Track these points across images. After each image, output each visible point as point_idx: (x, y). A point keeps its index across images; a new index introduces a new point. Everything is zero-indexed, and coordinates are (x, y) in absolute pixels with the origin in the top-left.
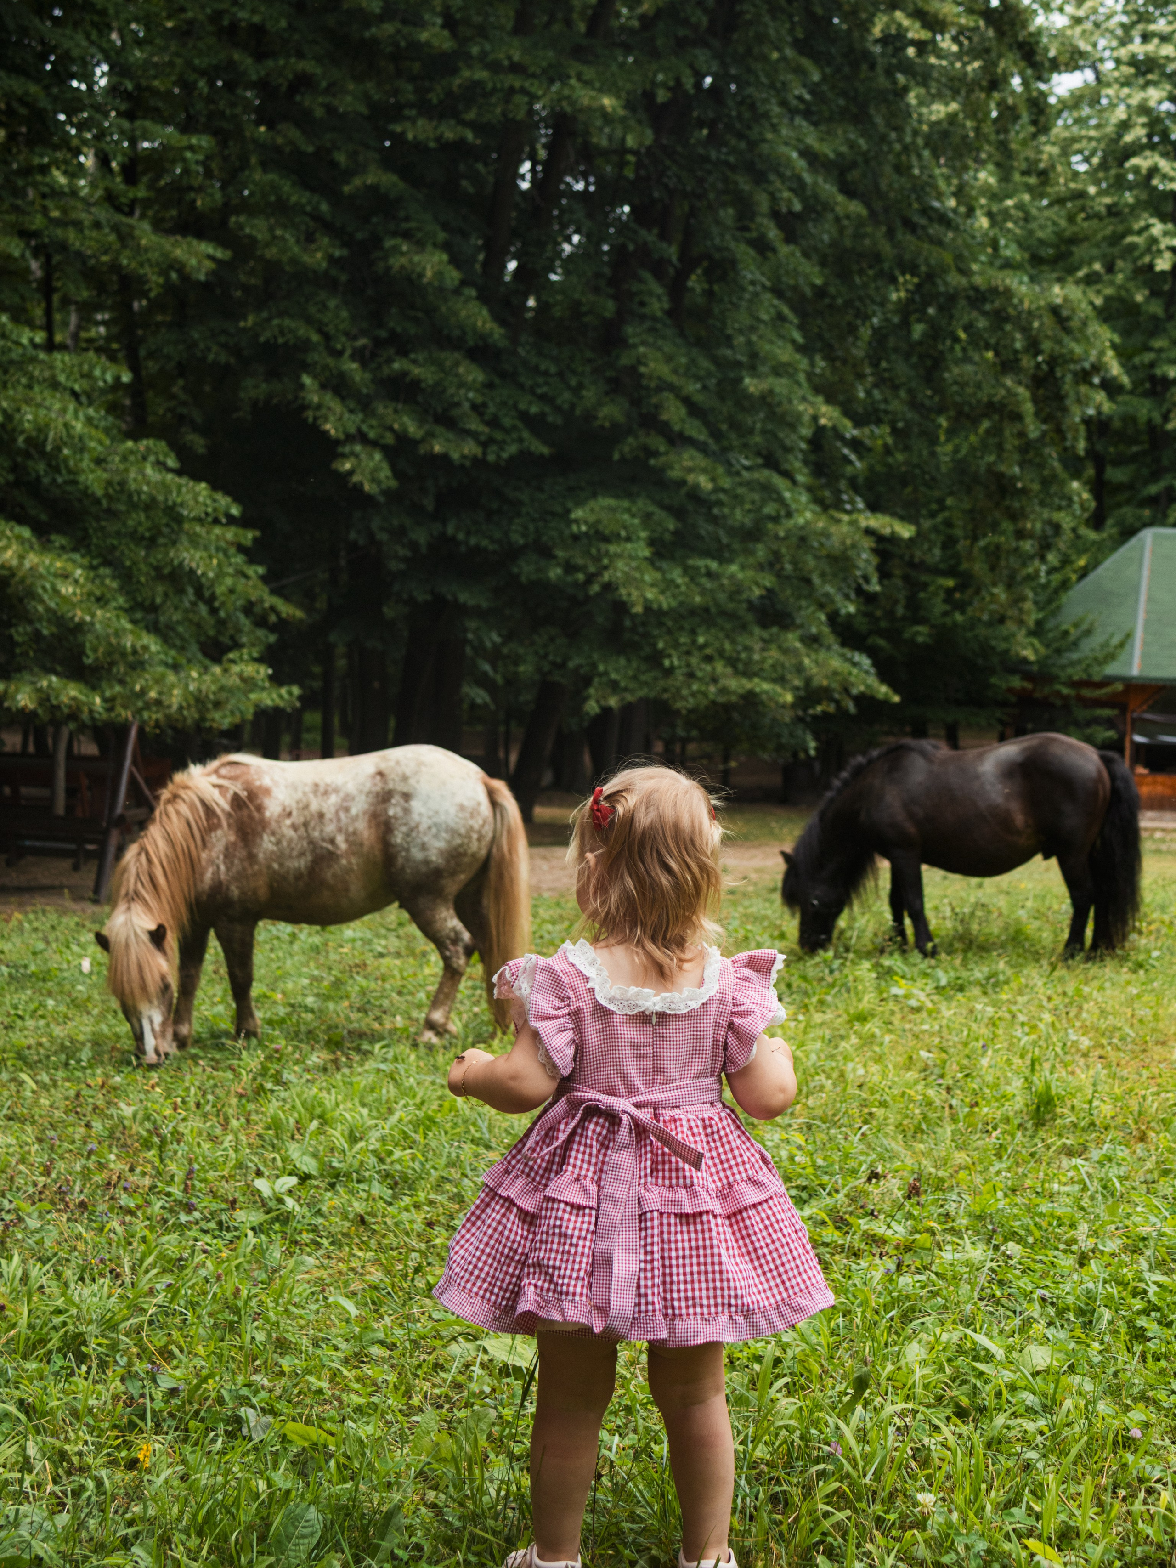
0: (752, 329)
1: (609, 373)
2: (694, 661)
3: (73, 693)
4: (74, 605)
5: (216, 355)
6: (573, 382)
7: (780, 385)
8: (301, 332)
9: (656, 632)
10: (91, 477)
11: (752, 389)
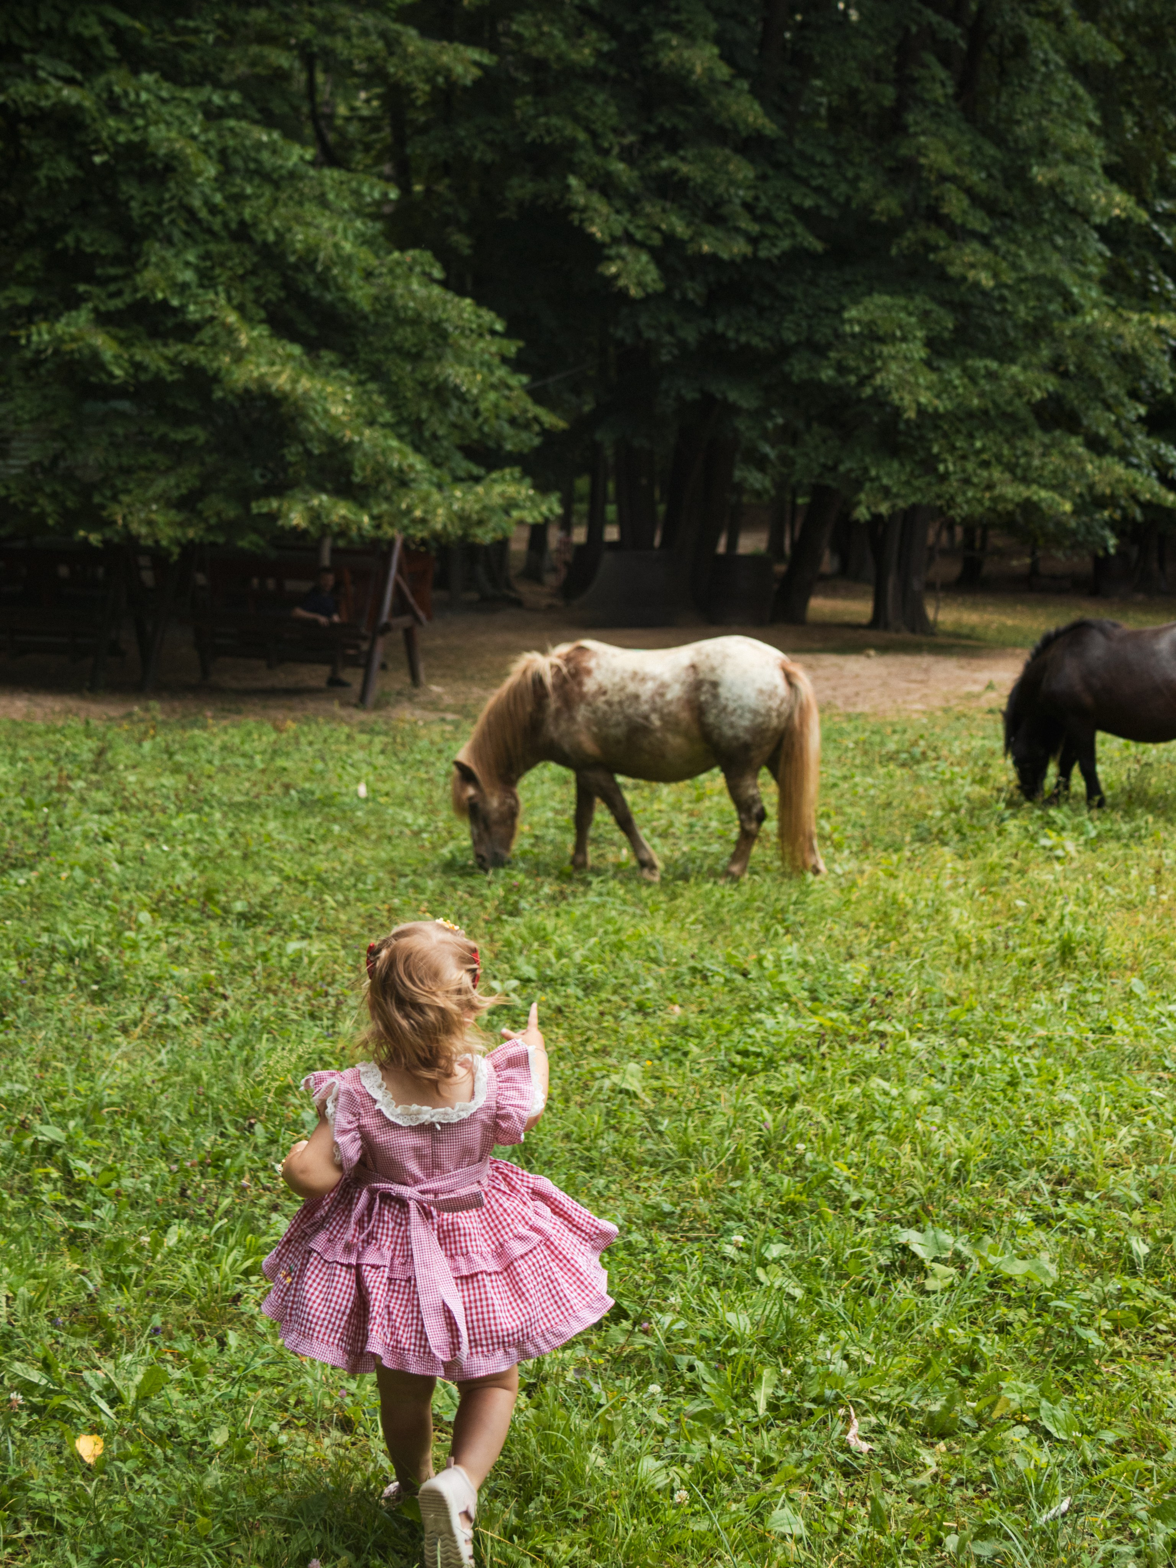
0: (1044, 112)
1: (889, 163)
2: (970, 466)
3: (343, 512)
4: (343, 425)
5: (482, 153)
6: (850, 174)
7: (1070, 173)
8: (568, 132)
9: (931, 435)
10: (359, 293)
11: (1040, 179)
